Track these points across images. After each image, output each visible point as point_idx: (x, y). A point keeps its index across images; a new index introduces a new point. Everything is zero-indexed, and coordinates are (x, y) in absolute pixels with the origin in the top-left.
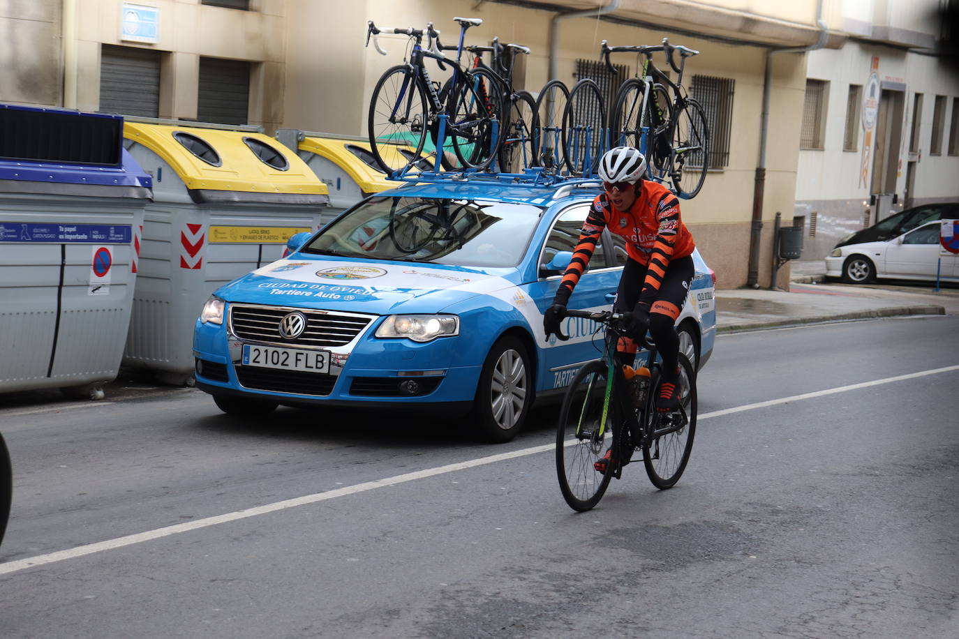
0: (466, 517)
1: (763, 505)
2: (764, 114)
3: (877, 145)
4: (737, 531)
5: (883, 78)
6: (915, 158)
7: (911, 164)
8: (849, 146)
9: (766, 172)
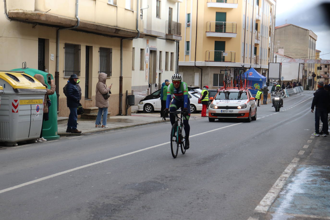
0: (81, 184)
1: (162, 176)
2: (121, 59)
3: (150, 69)
4: (159, 183)
5: (150, 46)
6: (161, 72)
7: (160, 74)
8: (142, 69)
9: (123, 78)
